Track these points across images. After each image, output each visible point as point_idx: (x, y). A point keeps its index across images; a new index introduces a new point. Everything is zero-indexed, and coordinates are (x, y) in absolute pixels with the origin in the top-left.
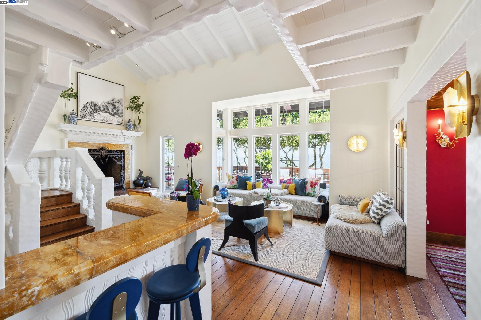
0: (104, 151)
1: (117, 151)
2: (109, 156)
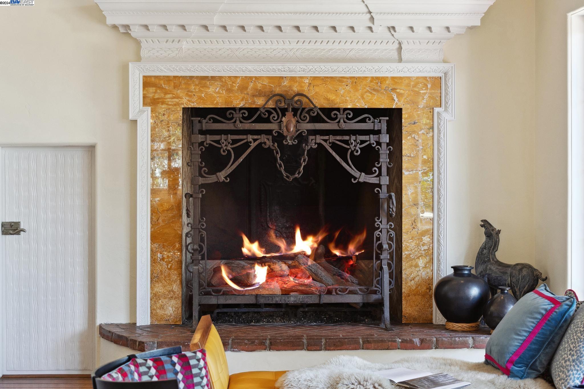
0: (289, 114)
1: (357, 112)
2: (313, 142)
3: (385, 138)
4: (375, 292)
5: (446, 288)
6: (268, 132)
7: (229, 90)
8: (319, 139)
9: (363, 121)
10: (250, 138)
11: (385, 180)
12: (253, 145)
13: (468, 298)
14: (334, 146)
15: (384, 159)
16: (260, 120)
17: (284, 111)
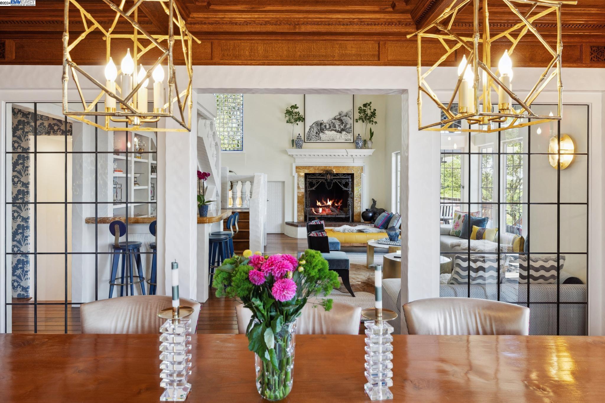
0: (329, 175)
1: (344, 174)
3: (350, 180)
4: (348, 215)
5: (364, 214)
6: (324, 179)
7: (315, 169)
8: (335, 180)
9: (345, 176)
10: (320, 180)
11: (350, 189)
12: (320, 182)
13: (369, 216)
14: (339, 182)
15: (350, 185)
16: (322, 176)
17: (327, 174)
